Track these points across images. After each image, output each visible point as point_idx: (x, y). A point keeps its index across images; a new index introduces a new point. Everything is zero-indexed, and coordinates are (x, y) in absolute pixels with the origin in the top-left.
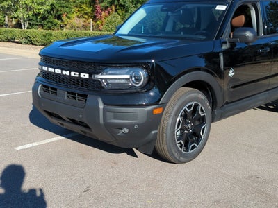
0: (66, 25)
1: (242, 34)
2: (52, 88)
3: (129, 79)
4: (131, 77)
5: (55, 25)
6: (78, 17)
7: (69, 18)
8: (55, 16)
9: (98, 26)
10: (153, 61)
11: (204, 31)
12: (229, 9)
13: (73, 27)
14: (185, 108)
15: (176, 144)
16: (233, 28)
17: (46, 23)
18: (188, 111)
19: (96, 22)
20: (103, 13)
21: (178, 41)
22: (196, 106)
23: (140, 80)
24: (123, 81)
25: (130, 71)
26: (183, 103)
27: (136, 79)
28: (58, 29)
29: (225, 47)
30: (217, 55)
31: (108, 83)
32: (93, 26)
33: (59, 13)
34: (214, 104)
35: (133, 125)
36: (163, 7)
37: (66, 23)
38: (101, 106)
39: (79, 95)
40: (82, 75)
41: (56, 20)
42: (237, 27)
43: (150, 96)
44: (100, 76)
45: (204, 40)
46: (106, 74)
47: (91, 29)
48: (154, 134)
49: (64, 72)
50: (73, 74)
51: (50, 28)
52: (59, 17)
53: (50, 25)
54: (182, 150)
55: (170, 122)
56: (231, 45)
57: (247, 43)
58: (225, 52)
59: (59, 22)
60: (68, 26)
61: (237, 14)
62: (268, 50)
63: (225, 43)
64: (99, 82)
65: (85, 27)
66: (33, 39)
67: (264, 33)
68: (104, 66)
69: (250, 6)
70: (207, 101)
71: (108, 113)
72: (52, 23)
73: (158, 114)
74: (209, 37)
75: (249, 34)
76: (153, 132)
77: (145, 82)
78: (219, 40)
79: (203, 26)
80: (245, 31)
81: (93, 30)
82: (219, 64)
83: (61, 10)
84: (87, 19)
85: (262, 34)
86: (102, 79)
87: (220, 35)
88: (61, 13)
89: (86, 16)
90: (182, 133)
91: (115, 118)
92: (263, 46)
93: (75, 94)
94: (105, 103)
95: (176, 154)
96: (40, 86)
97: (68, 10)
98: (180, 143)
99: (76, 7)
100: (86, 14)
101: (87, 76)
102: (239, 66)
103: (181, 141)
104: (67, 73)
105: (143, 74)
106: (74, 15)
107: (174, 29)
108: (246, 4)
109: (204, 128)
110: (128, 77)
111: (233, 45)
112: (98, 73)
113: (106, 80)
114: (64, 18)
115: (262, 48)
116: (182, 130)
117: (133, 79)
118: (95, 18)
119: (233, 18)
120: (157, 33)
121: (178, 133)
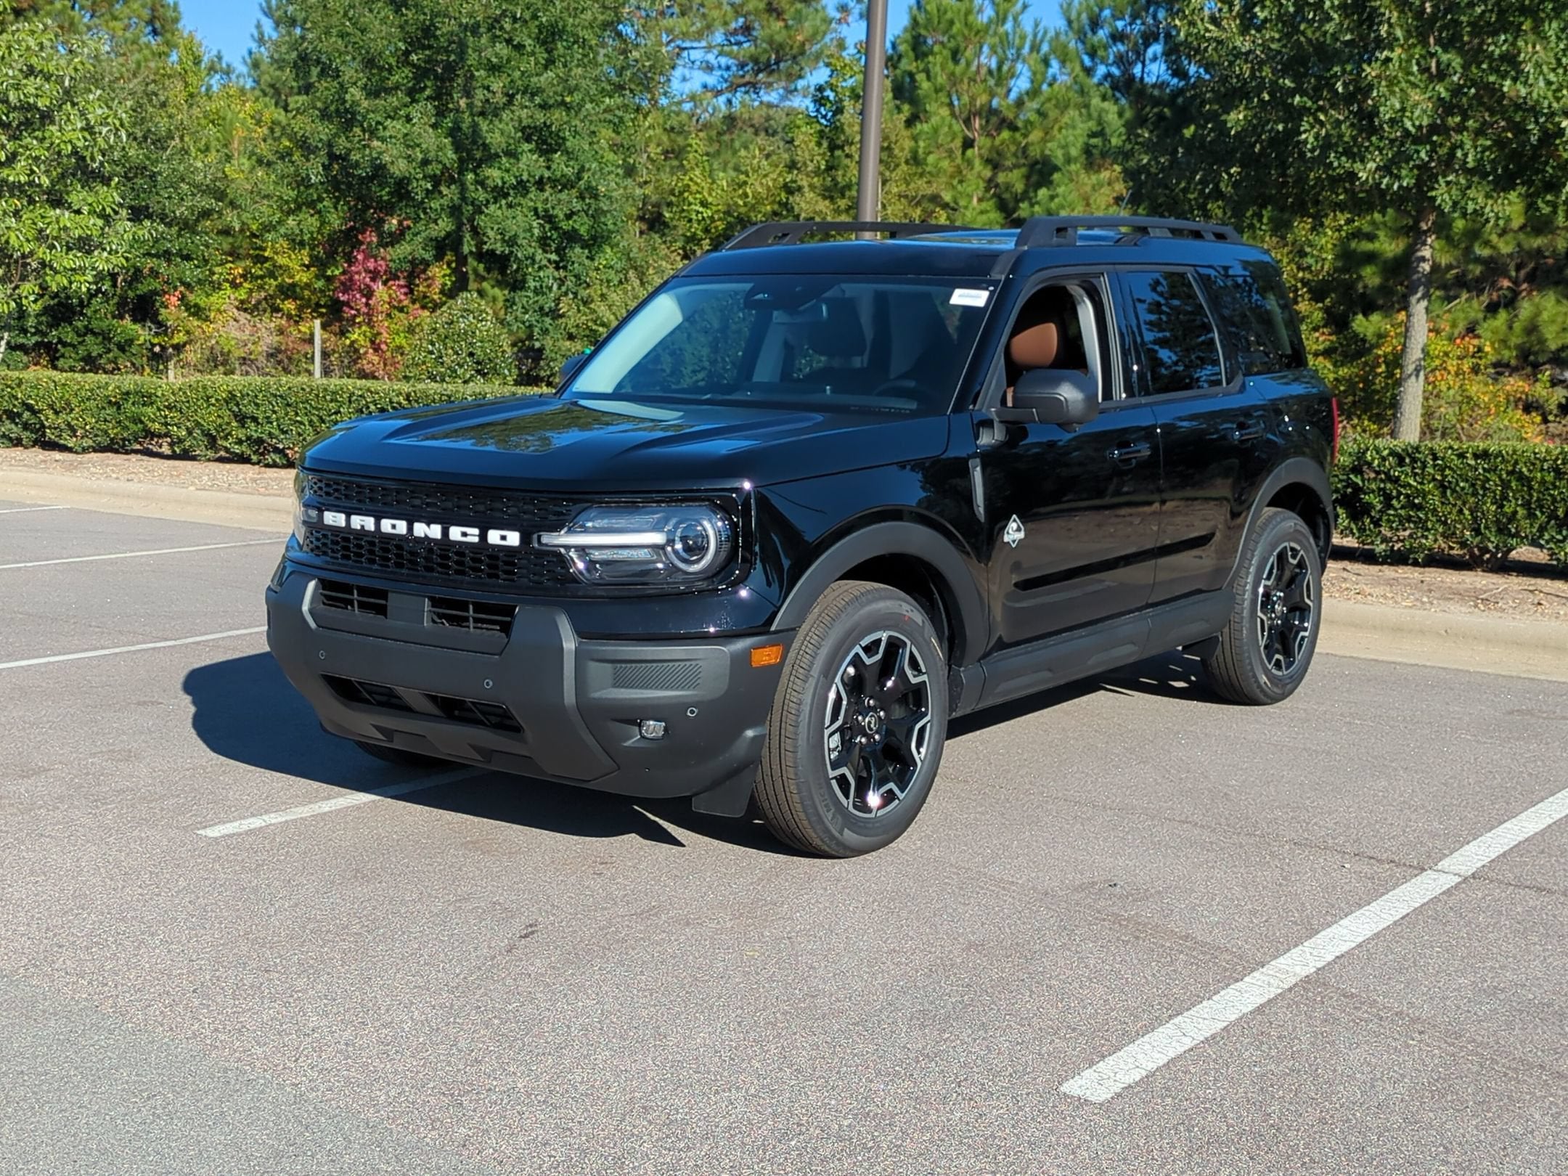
0: (178, 348)
1: (1045, 392)
2: (363, 591)
3: (662, 547)
4: (671, 542)
5: (122, 348)
6: (242, 306)
7: (197, 311)
8: (122, 304)
9: (354, 353)
10: (747, 485)
11: (911, 384)
12: (997, 304)
13: (218, 360)
14: (858, 649)
15: (828, 780)
16: (1015, 372)
17: (70, 337)
18: (868, 661)
19: (343, 333)
20: (379, 288)
21: (819, 417)
22: (894, 647)
23: (702, 549)
24: (643, 554)
25: (666, 521)
26: (848, 634)
27: (688, 549)
28: (137, 369)
29: (987, 439)
30: (961, 469)
31: (591, 564)
32: (325, 355)
33: (143, 288)
34: (954, 642)
35: (682, 706)
36: (753, 292)
37: (179, 338)
38: (570, 644)
39: (479, 608)
40: (494, 537)
41: (127, 321)
42: (1030, 368)
43: (741, 601)
44: (561, 539)
45: (913, 414)
46: (586, 531)
47: (317, 368)
48: (755, 738)
49: (420, 529)
50: (455, 533)
51: (91, 364)
52: (144, 309)
53: (93, 346)
54: (848, 803)
55: (807, 698)
56: (1008, 431)
57: (1065, 425)
58: (990, 459)
59: (143, 334)
60: (191, 355)
61: (1032, 315)
62: (1144, 450)
63: (988, 423)
64: (558, 559)
65: (282, 359)
66: (49, 418)
67: (1129, 389)
68: (575, 502)
69: (1076, 290)
70: (929, 630)
71: (593, 666)
72: (105, 337)
73: (770, 666)
74: (930, 406)
75: (1068, 393)
76: (750, 733)
77: (723, 555)
78: (964, 417)
79: (899, 364)
80: (1057, 382)
81: (326, 372)
82: (968, 498)
83: (154, 273)
84: (296, 319)
85: (1120, 394)
86: (568, 547)
87: (969, 395)
88: (155, 285)
89: (290, 306)
90: (847, 744)
91: (618, 684)
92: (1121, 438)
93: (463, 606)
94: (581, 633)
95: (828, 816)
96: (312, 585)
97: (189, 271)
98: (843, 776)
99: (234, 254)
100: (289, 291)
101: (513, 538)
102: (1047, 516)
103: (844, 770)
104: (435, 531)
105: (712, 528)
106: (225, 299)
107: (786, 375)
108: (1063, 283)
109: (922, 730)
110: (658, 538)
111: (1016, 431)
112: (555, 528)
113: (582, 550)
114: (171, 311)
115: (1123, 445)
116: (847, 732)
117: (679, 546)
118: (335, 314)
119: (1016, 331)
120: (731, 389)
121: (835, 741)
